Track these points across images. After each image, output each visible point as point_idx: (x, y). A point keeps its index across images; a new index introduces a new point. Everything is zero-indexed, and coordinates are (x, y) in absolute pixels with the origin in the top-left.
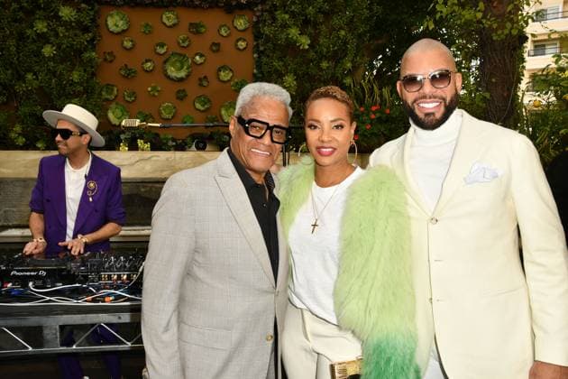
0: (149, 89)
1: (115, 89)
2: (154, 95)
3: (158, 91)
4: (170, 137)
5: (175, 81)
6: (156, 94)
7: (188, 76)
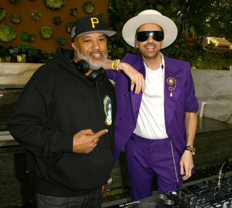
0: (33, 14)
1: (4, 12)
2: (36, 19)
3: (39, 17)
4: (49, 53)
5: (53, 10)
6: (38, 19)
7: (62, 6)
